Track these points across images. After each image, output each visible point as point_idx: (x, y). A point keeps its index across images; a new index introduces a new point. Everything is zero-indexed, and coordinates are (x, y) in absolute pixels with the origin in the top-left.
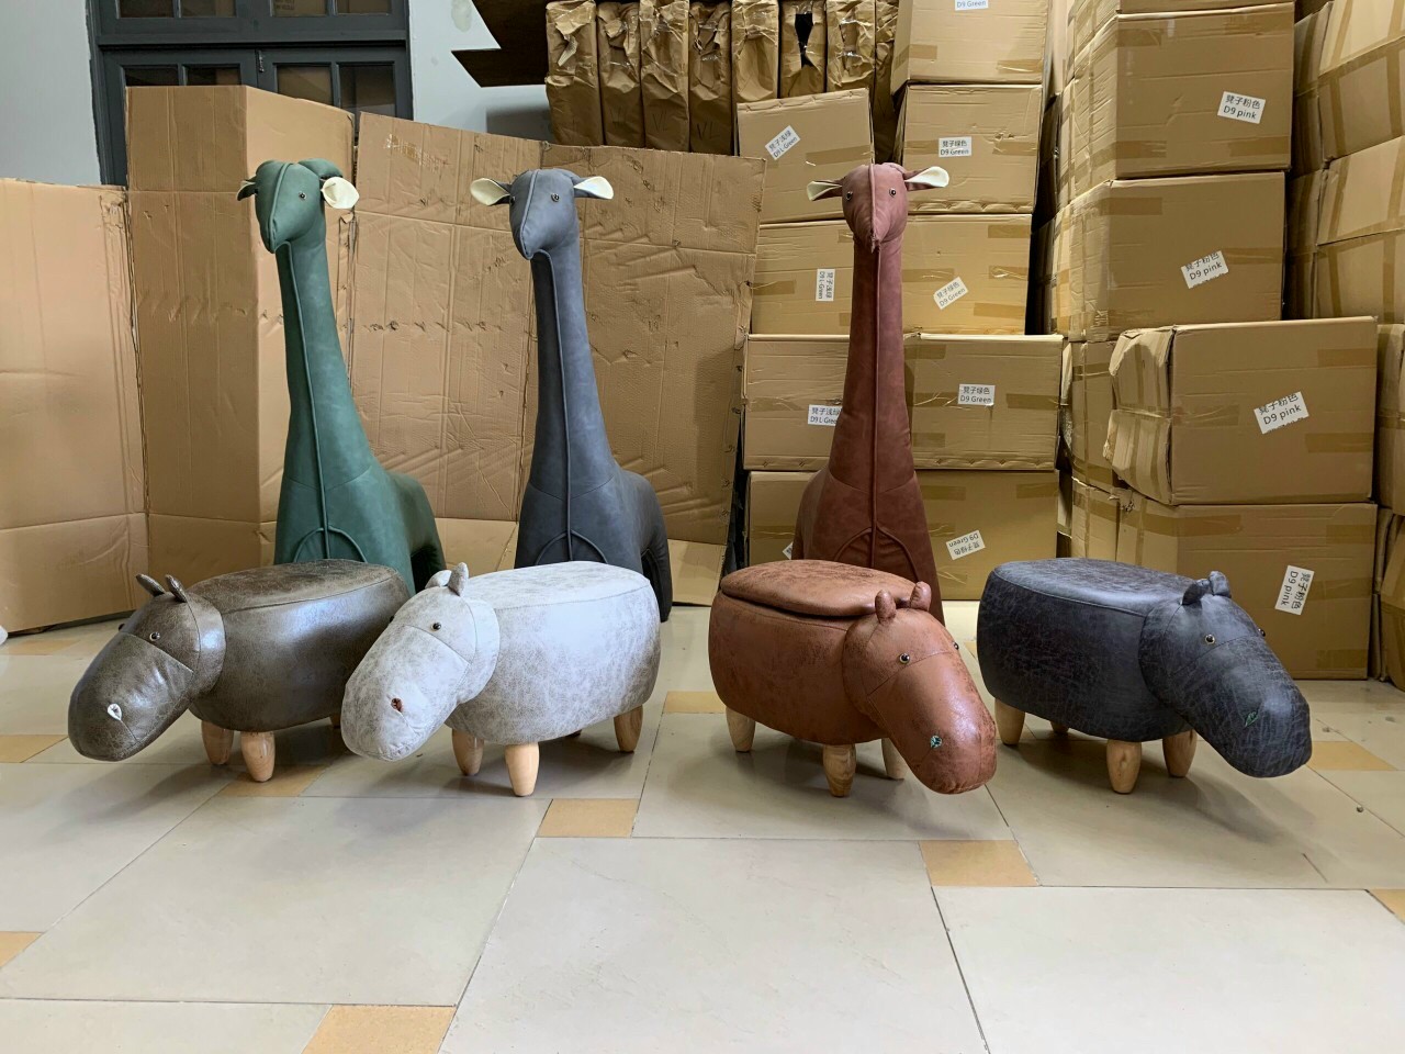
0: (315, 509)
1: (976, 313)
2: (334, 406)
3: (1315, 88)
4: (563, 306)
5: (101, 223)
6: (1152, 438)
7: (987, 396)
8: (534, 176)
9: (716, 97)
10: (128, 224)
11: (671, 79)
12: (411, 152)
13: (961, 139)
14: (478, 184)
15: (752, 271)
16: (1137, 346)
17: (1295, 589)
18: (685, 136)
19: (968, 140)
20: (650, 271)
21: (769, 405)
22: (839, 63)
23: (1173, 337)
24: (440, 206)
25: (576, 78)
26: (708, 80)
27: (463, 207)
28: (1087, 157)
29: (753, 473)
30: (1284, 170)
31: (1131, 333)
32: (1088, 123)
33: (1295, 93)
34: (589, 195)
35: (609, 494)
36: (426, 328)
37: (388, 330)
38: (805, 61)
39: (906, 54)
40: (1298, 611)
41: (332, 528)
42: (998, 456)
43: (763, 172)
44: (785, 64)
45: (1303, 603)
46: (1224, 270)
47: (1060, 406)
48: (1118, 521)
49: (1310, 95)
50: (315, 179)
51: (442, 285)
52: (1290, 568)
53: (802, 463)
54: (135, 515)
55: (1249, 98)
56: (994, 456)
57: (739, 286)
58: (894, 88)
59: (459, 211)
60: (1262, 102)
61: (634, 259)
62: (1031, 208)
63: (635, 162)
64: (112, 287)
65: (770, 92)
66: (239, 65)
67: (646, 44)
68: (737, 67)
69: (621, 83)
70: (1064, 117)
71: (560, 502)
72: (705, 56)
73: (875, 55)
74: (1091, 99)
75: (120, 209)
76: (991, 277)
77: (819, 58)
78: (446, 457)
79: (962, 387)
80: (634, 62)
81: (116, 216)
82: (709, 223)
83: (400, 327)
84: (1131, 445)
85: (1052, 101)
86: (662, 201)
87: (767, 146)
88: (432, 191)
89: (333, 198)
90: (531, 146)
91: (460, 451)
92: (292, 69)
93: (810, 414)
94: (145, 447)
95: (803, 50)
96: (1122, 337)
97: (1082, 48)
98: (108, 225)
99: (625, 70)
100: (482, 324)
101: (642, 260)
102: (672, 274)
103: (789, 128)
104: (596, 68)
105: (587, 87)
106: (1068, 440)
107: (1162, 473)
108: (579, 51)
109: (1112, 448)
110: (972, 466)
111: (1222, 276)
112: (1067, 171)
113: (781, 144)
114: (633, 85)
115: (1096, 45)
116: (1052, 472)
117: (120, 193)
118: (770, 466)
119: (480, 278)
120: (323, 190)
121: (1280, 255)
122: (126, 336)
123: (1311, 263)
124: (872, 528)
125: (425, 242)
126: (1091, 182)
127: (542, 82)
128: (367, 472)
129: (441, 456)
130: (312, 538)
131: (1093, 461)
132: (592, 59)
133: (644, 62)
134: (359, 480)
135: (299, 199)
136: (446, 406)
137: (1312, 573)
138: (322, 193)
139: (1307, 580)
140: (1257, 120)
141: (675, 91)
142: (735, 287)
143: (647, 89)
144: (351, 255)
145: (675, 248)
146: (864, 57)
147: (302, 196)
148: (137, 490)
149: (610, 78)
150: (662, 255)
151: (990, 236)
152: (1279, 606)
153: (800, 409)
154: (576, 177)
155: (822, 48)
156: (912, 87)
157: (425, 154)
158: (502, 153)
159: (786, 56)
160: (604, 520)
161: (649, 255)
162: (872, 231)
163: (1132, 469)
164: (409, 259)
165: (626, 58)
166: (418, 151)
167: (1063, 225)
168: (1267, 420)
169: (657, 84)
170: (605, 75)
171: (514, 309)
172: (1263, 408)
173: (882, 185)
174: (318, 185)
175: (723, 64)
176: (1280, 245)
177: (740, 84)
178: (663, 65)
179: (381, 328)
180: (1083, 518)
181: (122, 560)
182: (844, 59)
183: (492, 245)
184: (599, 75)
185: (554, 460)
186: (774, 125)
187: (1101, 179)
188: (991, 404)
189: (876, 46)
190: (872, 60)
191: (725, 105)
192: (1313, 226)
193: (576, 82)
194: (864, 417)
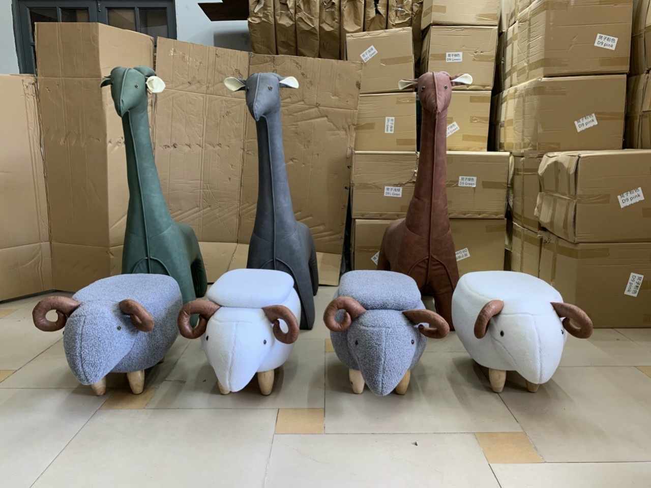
0: (143, 248)
1: (463, 139)
2: (153, 195)
3: (643, 32)
4: (273, 144)
5: (23, 93)
6: (564, 209)
7: (472, 182)
8: (259, 76)
9: (332, 29)
10: (37, 94)
11: (311, 20)
12: (183, 57)
13: (457, 53)
14: (229, 80)
15: (356, 119)
16: (556, 163)
17: (634, 284)
18: (317, 48)
19: (461, 53)
20: (304, 118)
21: (365, 186)
22: (394, 13)
23: (578, 160)
24: (198, 85)
25: (263, 19)
26: (329, 21)
27: (210, 85)
28: (526, 64)
29: (357, 220)
30: (626, 73)
31: (551, 154)
32: (527, 48)
33: (632, 34)
34: (287, 86)
35: (295, 239)
36: (192, 146)
37: (172, 148)
38: (377, 12)
39: (430, 9)
40: (635, 295)
41: (152, 257)
42: (477, 212)
43: (362, 69)
44: (367, 13)
45: (638, 291)
46: (596, 123)
47: (508, 187)
48: (541, 246)
49: (640, 36)
50: (142, 77)
51: (199, 125)
52: (632, 274)
53: (381, 215)
54: (44, 243)
55: (610, 37)
56: (475, 212)
57: (349, 126)
58: (423, 26)
59: (208, 87)
60: (616, 39)
61: (296, 112)
62: (491, 88)
63: (297, 63)
64: (30, 127)
65: (360, 27)
66: (88, 8)
67: (298, 2)
68: (343, 14)
69: (285, 22)
70: (508, 43)
71: (270, 243)
72: (328, 8)
73: (412, 10)
74: (529, 37)
75: (33, 87)
76: (471, 122)
77: (384, 11)
78: (202, 211)
79: (460, 178)
80: (292, 11)
81: (31, 89)
82: (335, 95)
83: (179, 146)
84: (551, 211)
85: (501, 34)
86: (311, 83)
87: (361, 55)
88: (194, 77)
89: (152, 87)
90: (243, 55)
91: (209, 208)
92: (115, 10)
93: (386, 191)
94: (49, 208)
95: (376, 6)
96: (545, 156)
97: (523, 9)
98: (27, 95)
99: (287, 15)
100: (219, 145)
101: (301, 113)
102: (316, 120)
103: (372, 47)
104: (273, 14)
105: (268, 23)
106: (511, 204)
107: (570, 227)
108: (265, 5)
109: (539, 211)
110: (465, 217)
111: (594, 126)
112: (510, 70)
113: (367, 55)
114: (291, 23)
115: (532, 8)
116: (503, 219)
117: (33, 78)
118: (366, 216)
119: (219, 121)
120: (147, 83)
121: (623, 116)
122: (37, 150)
123: (638, 120)
124: (429, 256)
125: (191, 103)
126: (528, 77)
127: (246, 19)
128: (170, 228)
129: (200, 211)
130: (142, 263)
131: (526, 215)
132: (271, 9)
133: (297, 11)
134: (166, 232)
135: (135, 88)
136: (202, 186)
137: (642, 276)
138: (146, 85)
139: (640, 280)
140: (613, 48)
141: (313, 26)
142: (347, 127)
143: (299, 25)
144: (153, 110)
145: (317, 107)
146: (407, 11)
147: (136, 87)
148: (45, 230)
149: (280, 19)
150: (311, 110)
151: (471, 101)
152: (626, 293)
153: (380, 188)
154: (280, 77)
155: (386, 6)
156: (434, 27)
157: (191, 59)
158: (229, 58)
159: (368, 9)
160: (293, 252)
161: (305, 110)
162: (437, 108)
163: (552, 223)
164: (182, 112)
165: (288, 9)
166: (187, 57)
167: (508, 97)
168: (624, 201)
169: (303, 23)
170: (278, 18)
171: (236, 137)
172: (622, 195)
173: (440, 83)
174: (144, 80)
175: (337, 13)
176: (623, 111)
177: (345, 23)
178: (307, 13)
179: (168, 147)
180: (520, 243)
181: (38, 266)
182: (396, 11)
183: (225, 105)
184: (275, 18)
185: (267, 223)
186: (365, 45)
187: (534, 77)
188: (475, 186)
189: (412, 5)
190: (410, 12)
191: (337, 33)
192: (640, 101)
193: (263, 21)
194: (427, 201)
